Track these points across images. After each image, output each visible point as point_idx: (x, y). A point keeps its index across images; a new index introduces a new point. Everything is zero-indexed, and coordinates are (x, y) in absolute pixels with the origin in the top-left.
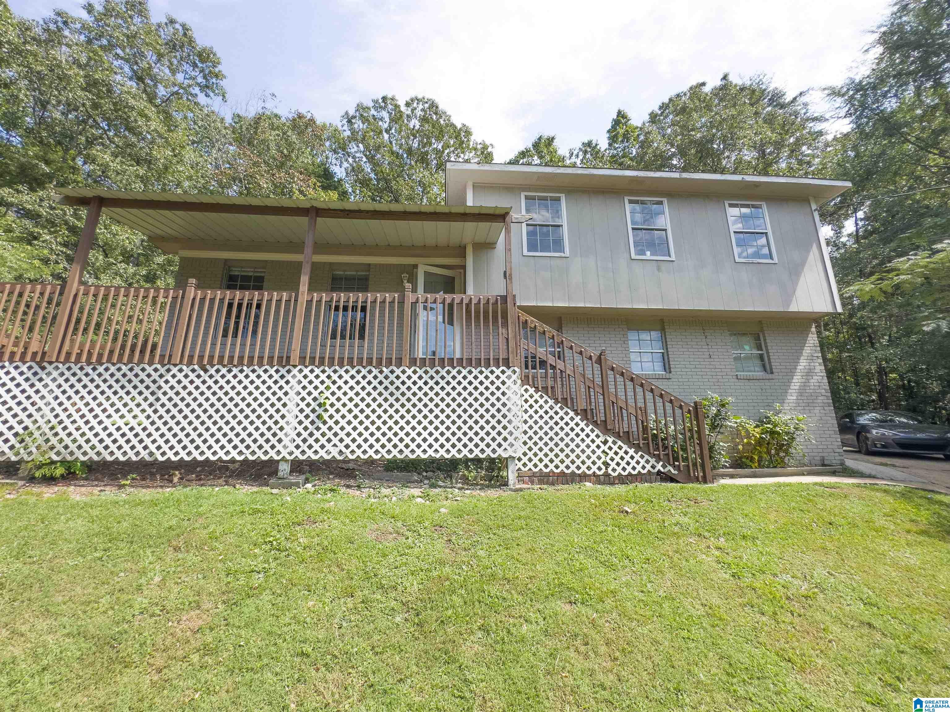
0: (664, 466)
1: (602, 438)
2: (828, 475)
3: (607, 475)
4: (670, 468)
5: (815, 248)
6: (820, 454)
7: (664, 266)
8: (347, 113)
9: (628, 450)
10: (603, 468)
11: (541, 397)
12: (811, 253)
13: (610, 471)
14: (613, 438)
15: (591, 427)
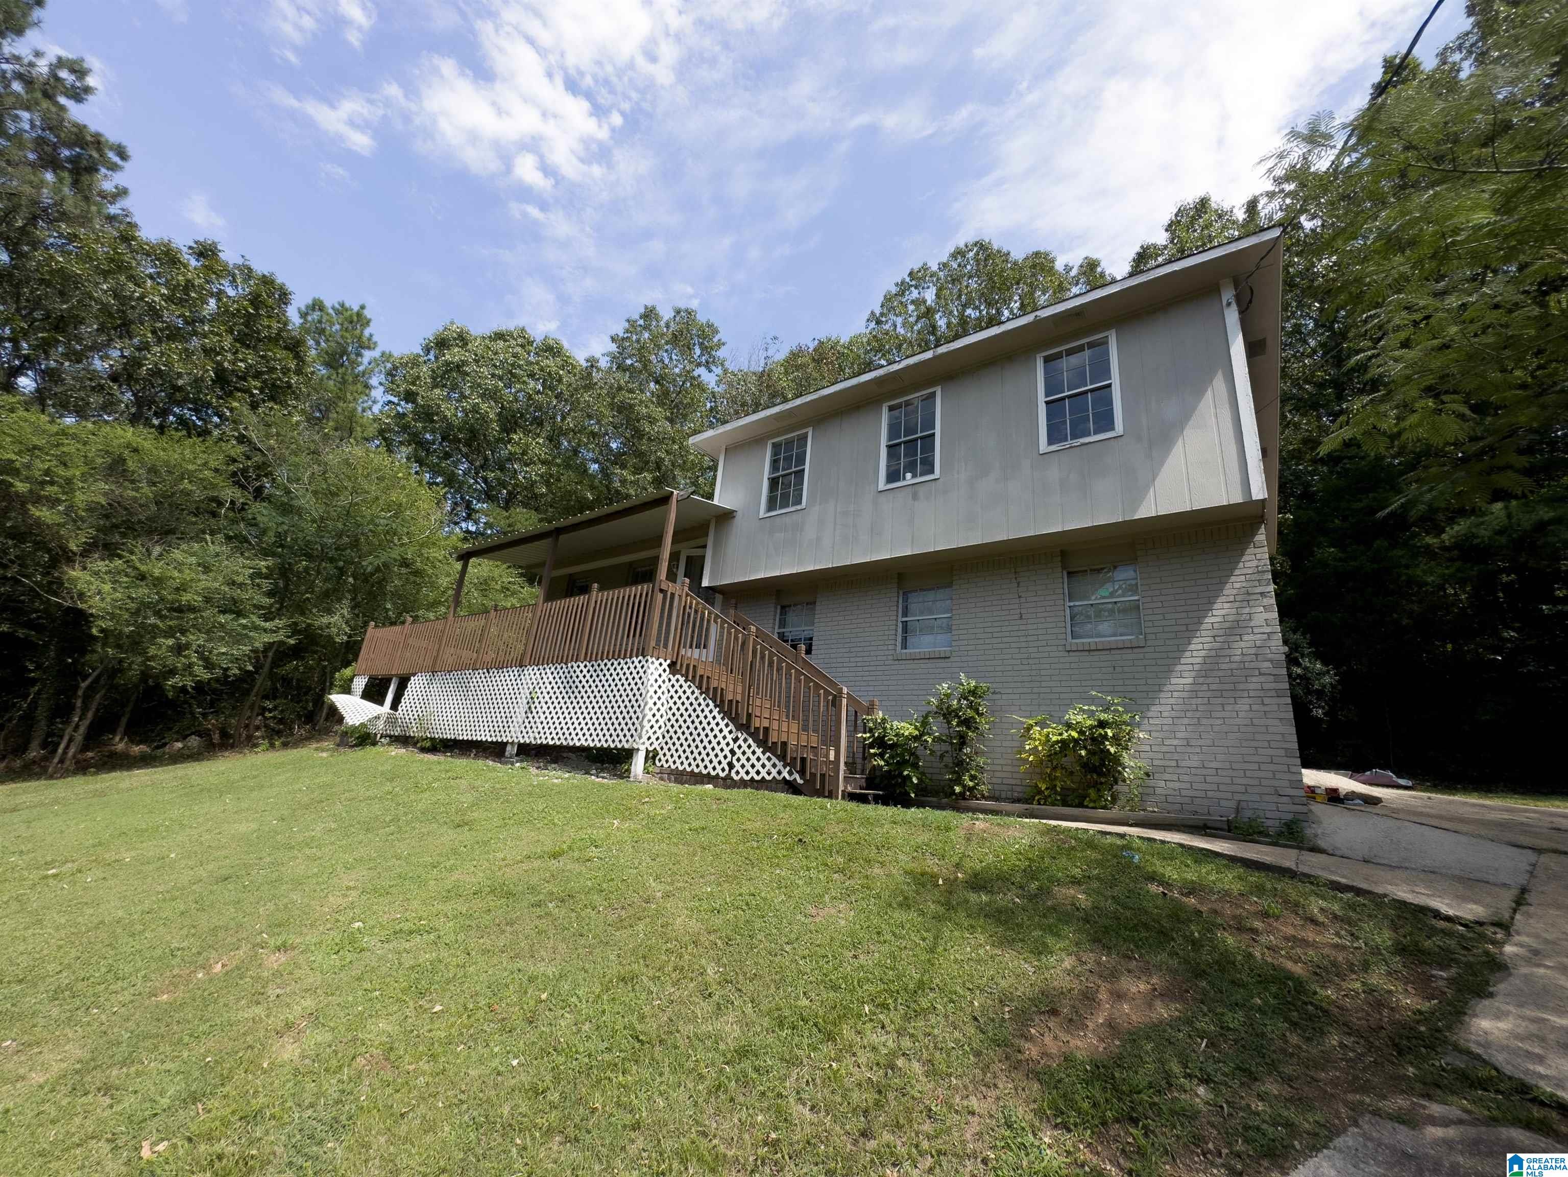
0: (790, 773)
1: (733, 735)
2: (1184, 832)
3: (729, 777)
4: (797, 776)
5: (1219, 382)
6: (1238, 797)
7: (921, 490)
8: (872, 313)
9: (756, 749)
10: (727, 768)
11: (690, 687)
12: (1209, 393)
13: (733, 774)
14: (745, 735)
15: (726, 721)
